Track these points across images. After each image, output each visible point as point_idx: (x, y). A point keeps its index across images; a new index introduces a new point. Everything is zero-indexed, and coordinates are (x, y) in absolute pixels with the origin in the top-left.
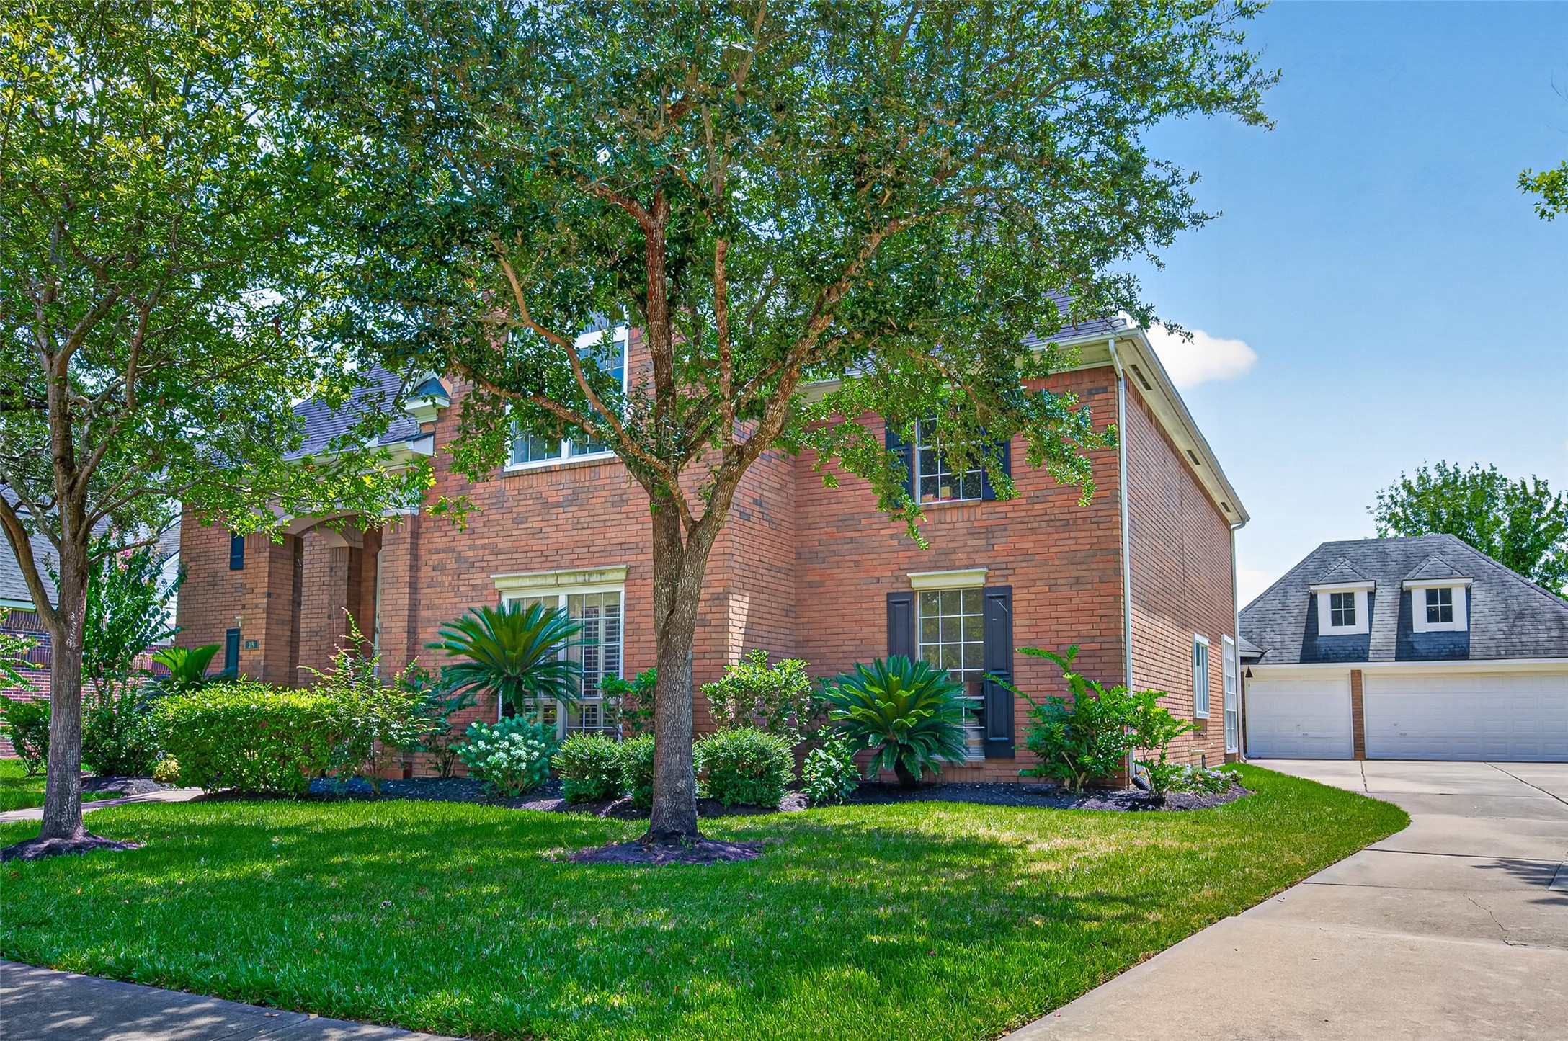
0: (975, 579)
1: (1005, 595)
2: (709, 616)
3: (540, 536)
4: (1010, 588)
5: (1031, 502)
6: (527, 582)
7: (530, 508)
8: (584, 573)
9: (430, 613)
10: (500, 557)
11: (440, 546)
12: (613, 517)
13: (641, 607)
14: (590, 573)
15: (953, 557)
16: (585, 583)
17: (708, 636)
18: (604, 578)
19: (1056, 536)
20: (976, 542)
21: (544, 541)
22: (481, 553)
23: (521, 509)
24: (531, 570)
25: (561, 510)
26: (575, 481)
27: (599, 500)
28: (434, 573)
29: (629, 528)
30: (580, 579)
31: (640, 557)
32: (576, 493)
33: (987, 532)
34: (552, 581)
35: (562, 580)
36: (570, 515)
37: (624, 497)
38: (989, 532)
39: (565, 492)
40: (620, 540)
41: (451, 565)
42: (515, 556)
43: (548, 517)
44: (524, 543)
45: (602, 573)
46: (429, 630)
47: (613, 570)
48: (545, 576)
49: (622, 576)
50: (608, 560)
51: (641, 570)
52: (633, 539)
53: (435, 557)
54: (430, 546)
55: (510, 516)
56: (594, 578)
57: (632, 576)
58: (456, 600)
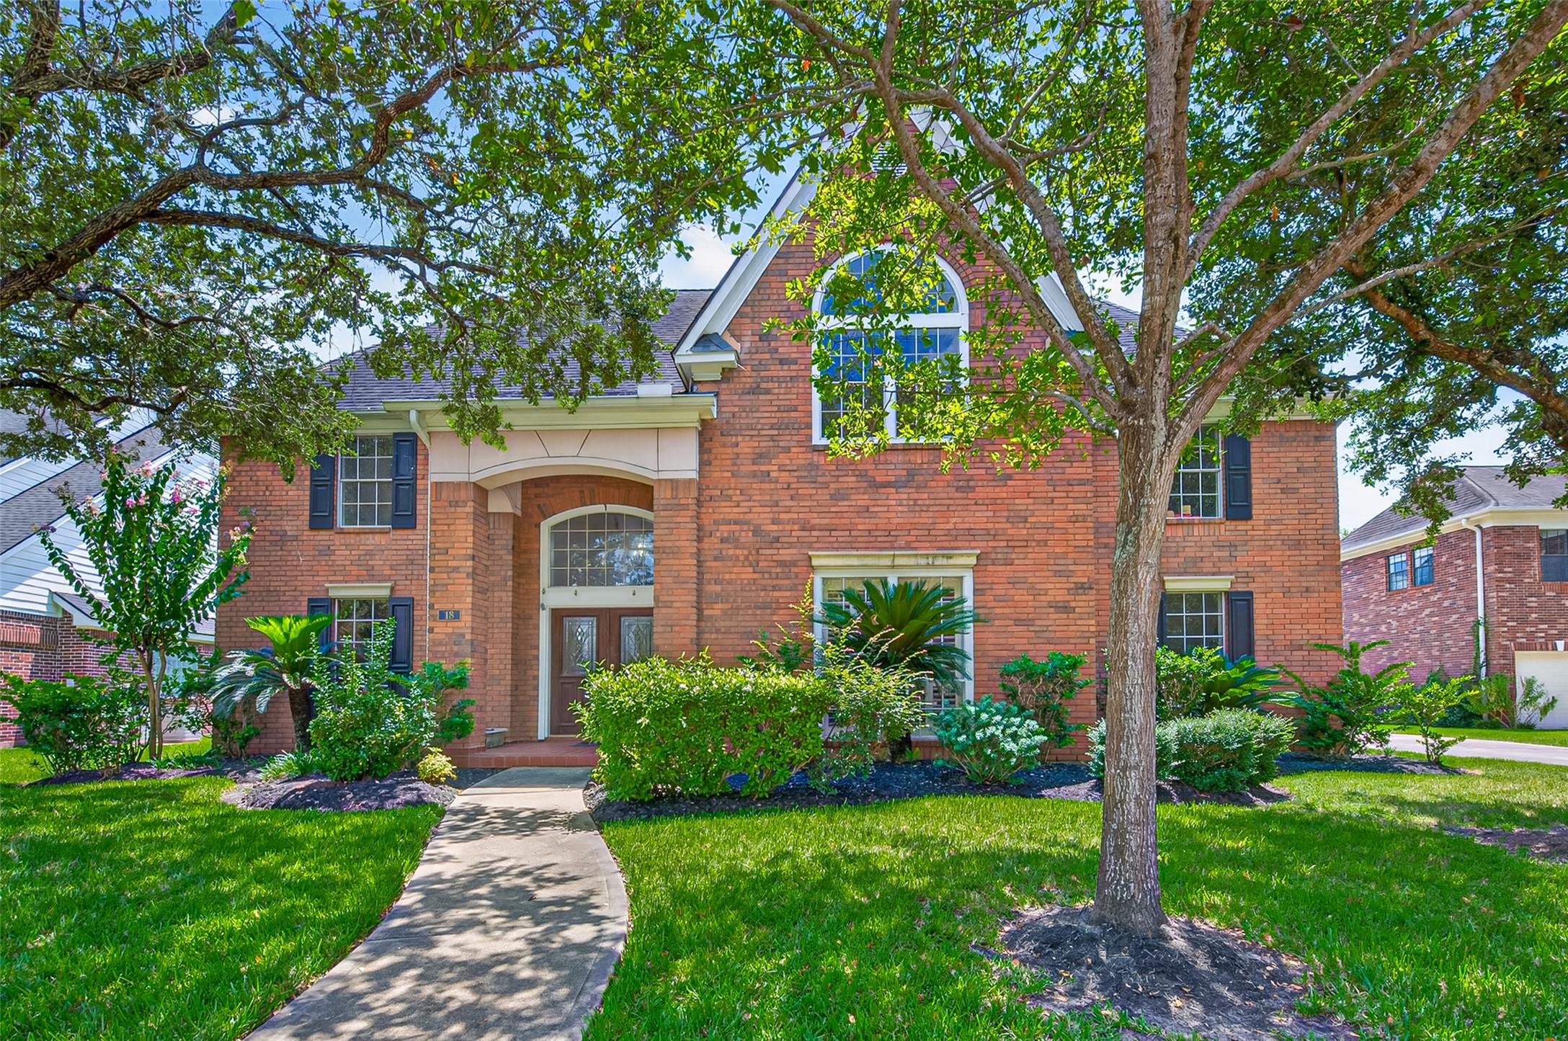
0: (1221, 584)
1: (1248, 598)
2: (1073, 604)
3: (866, 515)
4: (1251, 593)
5: (1268, 523)
6: (855, 562)
7: (852, 485)
8: (927, 556)
9: (718, 588)
10: (814, 533)
11: (731, 516)
12: (958, 502)
13: (994, 592)
14: (935, 556)
15: (1200, 565)
16: (933, 566)
17: (1072, 622)
18: (951, 562)
19: (1289, 553)
20: (1220, 554)
21: (873, 521)
22: (788, 527)
23: (839, 485)
24: (857, 549)
25: (893, 490)
26: (909, 462)
27: (941, 484)
28: (724, 546)
29: (977, 514)
30: (923, 561)
31: (991, 544)
32: (911, 474)
33: (1231, 546)
34: (888, 562)
35: (898, 561)
36: (905, 496)
37: (972, 483)
38: (1233, 546)
39: (897, 473)
40: (967, 526)
41: (746, 537)
42: (833, 533)
43: (877, 496)
44: (847, 521)
45: (950, 557)
46: (716, 606)
47: (962, 555)
48: (879, 556)
49: (973, 561)
50: (953, 544)
51: (993, 556)
52: (983, 526)
53: (723, 528)
54: (716, 516)
55: (826, 491)
56: (939, 561)
57: (982, 562)
58: (756, 576)
